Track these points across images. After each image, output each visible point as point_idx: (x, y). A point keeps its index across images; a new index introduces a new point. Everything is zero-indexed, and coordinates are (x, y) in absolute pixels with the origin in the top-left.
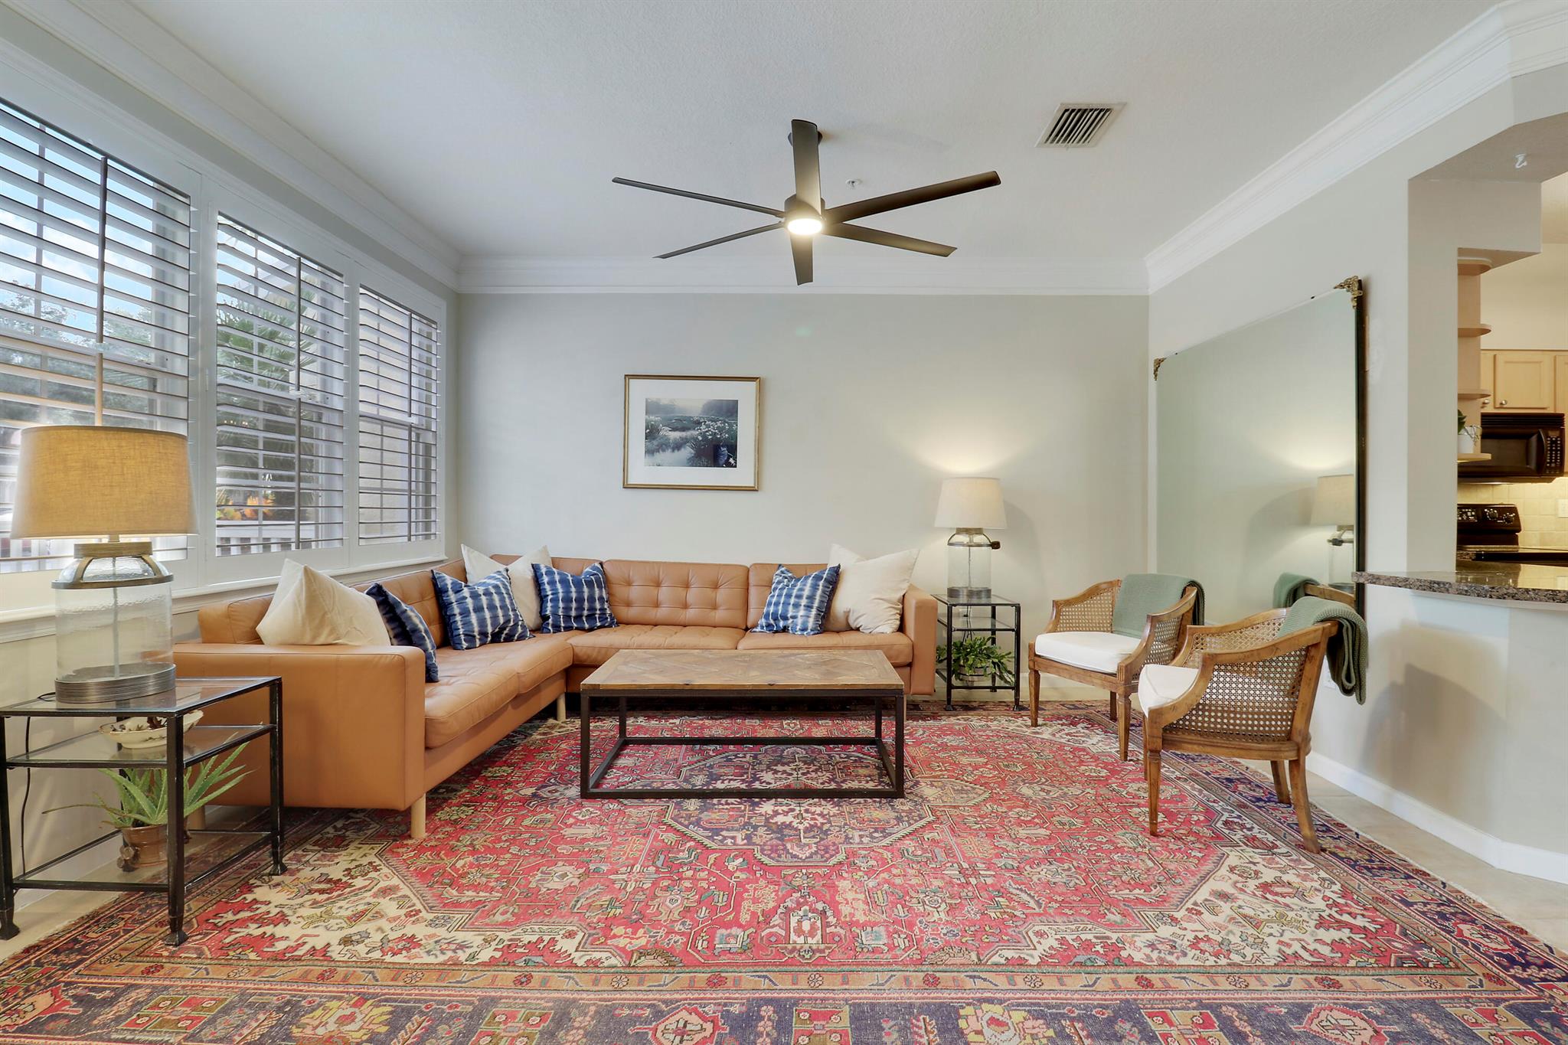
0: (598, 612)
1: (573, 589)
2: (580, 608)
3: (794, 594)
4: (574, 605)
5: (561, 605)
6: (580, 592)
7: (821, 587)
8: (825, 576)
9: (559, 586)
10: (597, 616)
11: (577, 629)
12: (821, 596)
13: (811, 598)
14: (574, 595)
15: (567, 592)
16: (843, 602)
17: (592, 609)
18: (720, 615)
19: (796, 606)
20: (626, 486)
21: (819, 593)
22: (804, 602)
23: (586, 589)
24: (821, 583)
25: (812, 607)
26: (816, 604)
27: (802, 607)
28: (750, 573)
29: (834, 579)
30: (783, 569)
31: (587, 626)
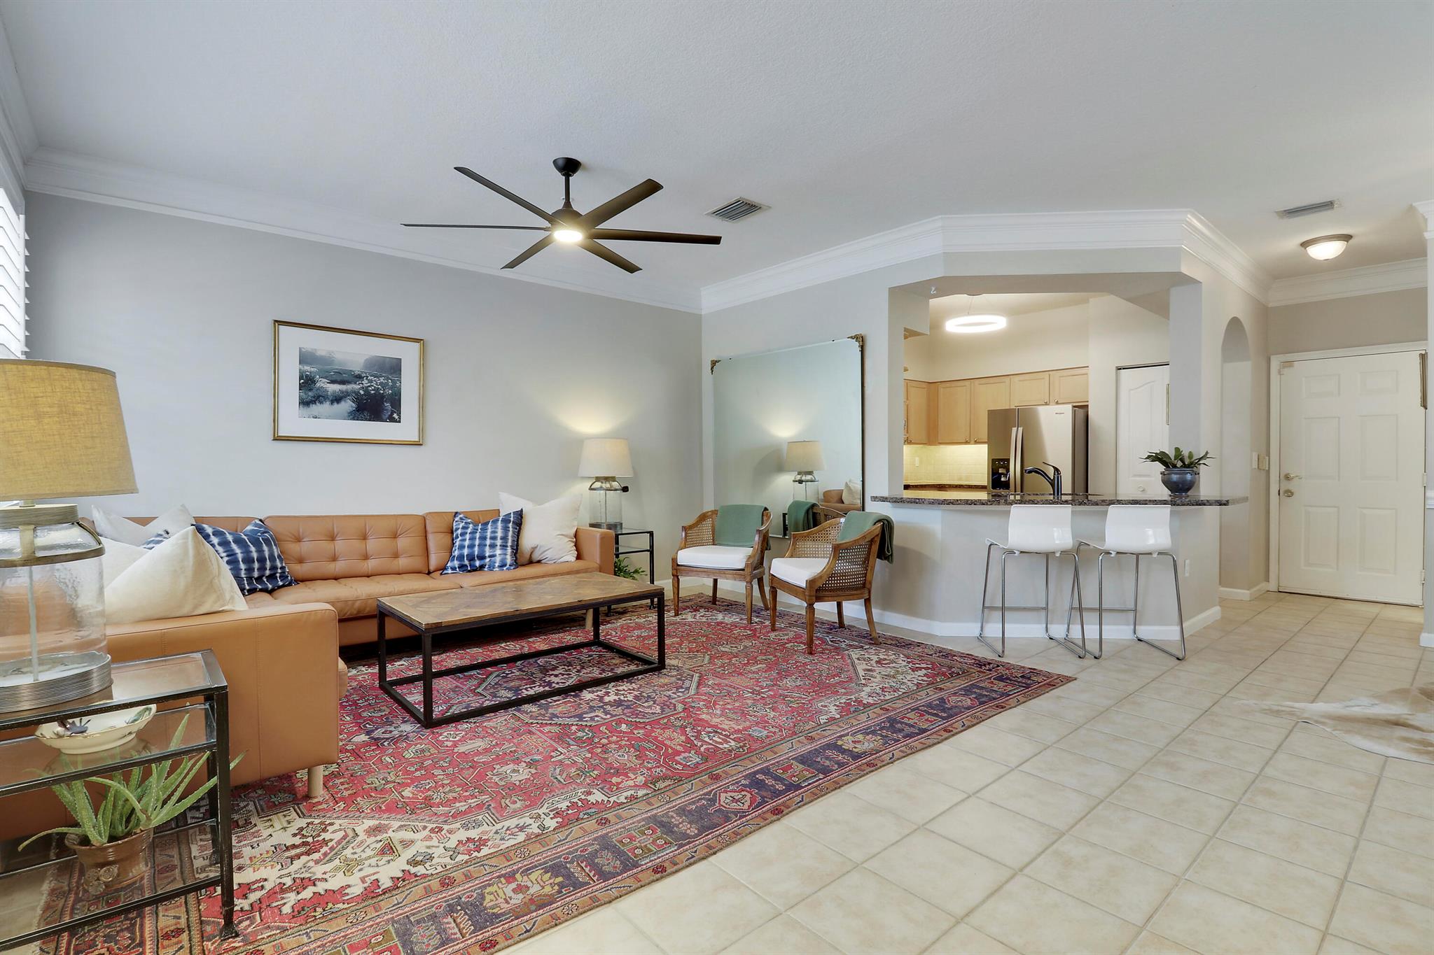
0: (279, 571)
1: (253, 549)
2: (262, 569)
3: (488, 537)
4: (256, 565)
5: (242, 566)
6: (260, 551)
7: (511, 529)
8: (512, 519)
9: (234, 546)
10: (278, 575)
11: (261, 590)
12: (512, 537)
13: (504, 538)
14: (255, 555)
15: (247, 552)
16: (530, 539)
17: (274, 568)
18: (403, 562)
19: (493, 546)
20: (277, 438)
21: (510, 534)
22: (499, 542)
23: (265, 548)
24: (510, 525)
25: (507, 546)
26: (509, 544)
27: (498, 547)
28: (427, 521)
29: (519, 519)
30: (461, 516)
31: (270, 586)
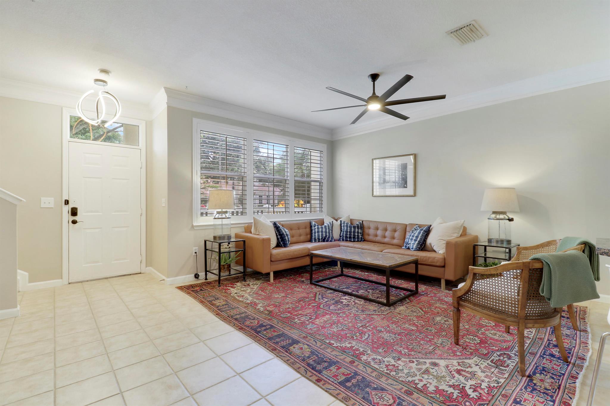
0: (356, 236)
1: (349, 228)
2: (350, 235)
3: (412, 235)
4: (348, 233)
5: (345, 233)
6: (351, 229)
7: (421, 233)
8: (424, 229)
9: (345, 227)
11: (349, 241)
12: (421, 237)
13: (417, 237)
14: (349, 230)
15: (347, 229)
17: (354, 235)
18: (395, 241)
19: (412, 239)
20: (373, 196)
21: (420, 235)
22: (414, 238)
23: (353, 229)
24: (422, 232)
25: (416, 241)
26: (418, 240)
27: (413, 240)
29: (428, 232)
31: (352, 240)
